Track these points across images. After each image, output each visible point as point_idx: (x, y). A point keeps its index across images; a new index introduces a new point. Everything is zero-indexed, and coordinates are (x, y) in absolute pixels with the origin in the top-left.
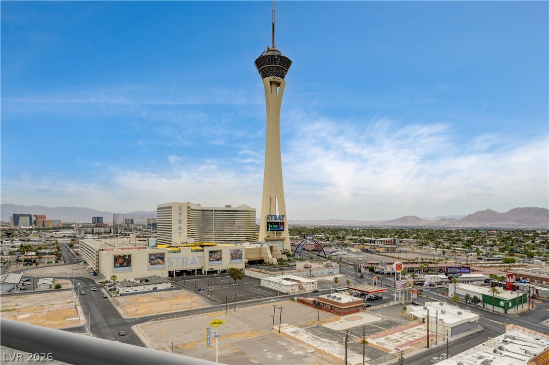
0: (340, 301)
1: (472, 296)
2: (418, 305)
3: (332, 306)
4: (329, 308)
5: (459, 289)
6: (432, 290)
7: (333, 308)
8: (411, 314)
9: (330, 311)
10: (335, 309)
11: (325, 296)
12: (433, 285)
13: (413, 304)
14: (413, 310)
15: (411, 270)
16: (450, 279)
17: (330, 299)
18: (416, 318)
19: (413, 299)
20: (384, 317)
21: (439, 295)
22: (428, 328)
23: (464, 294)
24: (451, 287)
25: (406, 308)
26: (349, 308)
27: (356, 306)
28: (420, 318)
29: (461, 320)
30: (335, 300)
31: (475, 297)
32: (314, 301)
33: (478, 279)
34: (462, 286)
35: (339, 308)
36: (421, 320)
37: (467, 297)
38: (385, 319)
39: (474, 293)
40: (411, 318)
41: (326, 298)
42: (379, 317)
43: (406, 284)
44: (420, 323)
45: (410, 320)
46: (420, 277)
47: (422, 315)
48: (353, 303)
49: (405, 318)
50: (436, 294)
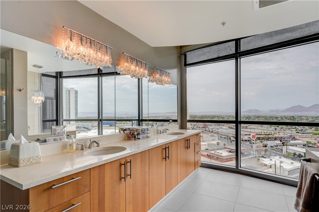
0: (221, 155)
1: (298, 153)
2: (265, 158)
3: (217, 157)
4: (216, 158)
5: (289, 149)
6: (272, 149)
7: (218, 158)
8: (263, 163)
9: (216, 160)
10: (219, 159)
11: (213, 152)
12: (273, 147)
13: (262, 157)
14: (264, 161)
15: (259, 139)
16: (283, 144)
17: (216, 153)
18: (266, 165)
19: (262, 154)
20: (247, 164)
21: (277, 152)
22: (275, 171)
23: (293, 152)
24: (284, 148)
25: (259, 159)
26: (227, 159)
27: (231, 158)
28: (268, 165)
29: (293, 167)
30: (219, 154)
31: (300, 154)
32: (207, 154)
33: (299, 144)
34: (290, 147)
35: (221, 158)
36: (269, 166)
37: (295, 154)
38: (248, 165)
39: (299, 151)
40: (263, 164)
41: (214, 153)
42: (244, 164)
43: (258, 146)
44: (269, 168)
45: (262, 166)
46: (265, 142)
47: (270, 163)
48: (229, 156)
49: (259, 165)
50: (275, 152)
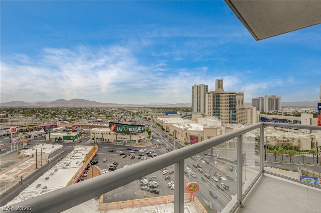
1: (58, 138)
2: (28, 148)
5: (52, 136)
6: (36, 139)
8: (24, 155)
12: (37, 137)
13: (24, 149)
14: (26, 152)
15: (21, 131)
16: (46, 132)
18: (27, 156)
19: (24, 146)
20: (3, 161)
21: (41, 140)
22: (37, 159)
23: (54, 137)
24: (47, 136)
25: (20, 152)
28: (30, 155)
29: (53, 150)
31: (60, 138)
33: (60, 130)
34: (53, 134)
37: (56, 139)
39: (59, 136)
40: (24, 156)
43: (19, 139)
44: (31, 158)
45: (23, 158)
46: (28, 134)
47: (32, 153)
49: (20, 158)
50: (39, 140)
